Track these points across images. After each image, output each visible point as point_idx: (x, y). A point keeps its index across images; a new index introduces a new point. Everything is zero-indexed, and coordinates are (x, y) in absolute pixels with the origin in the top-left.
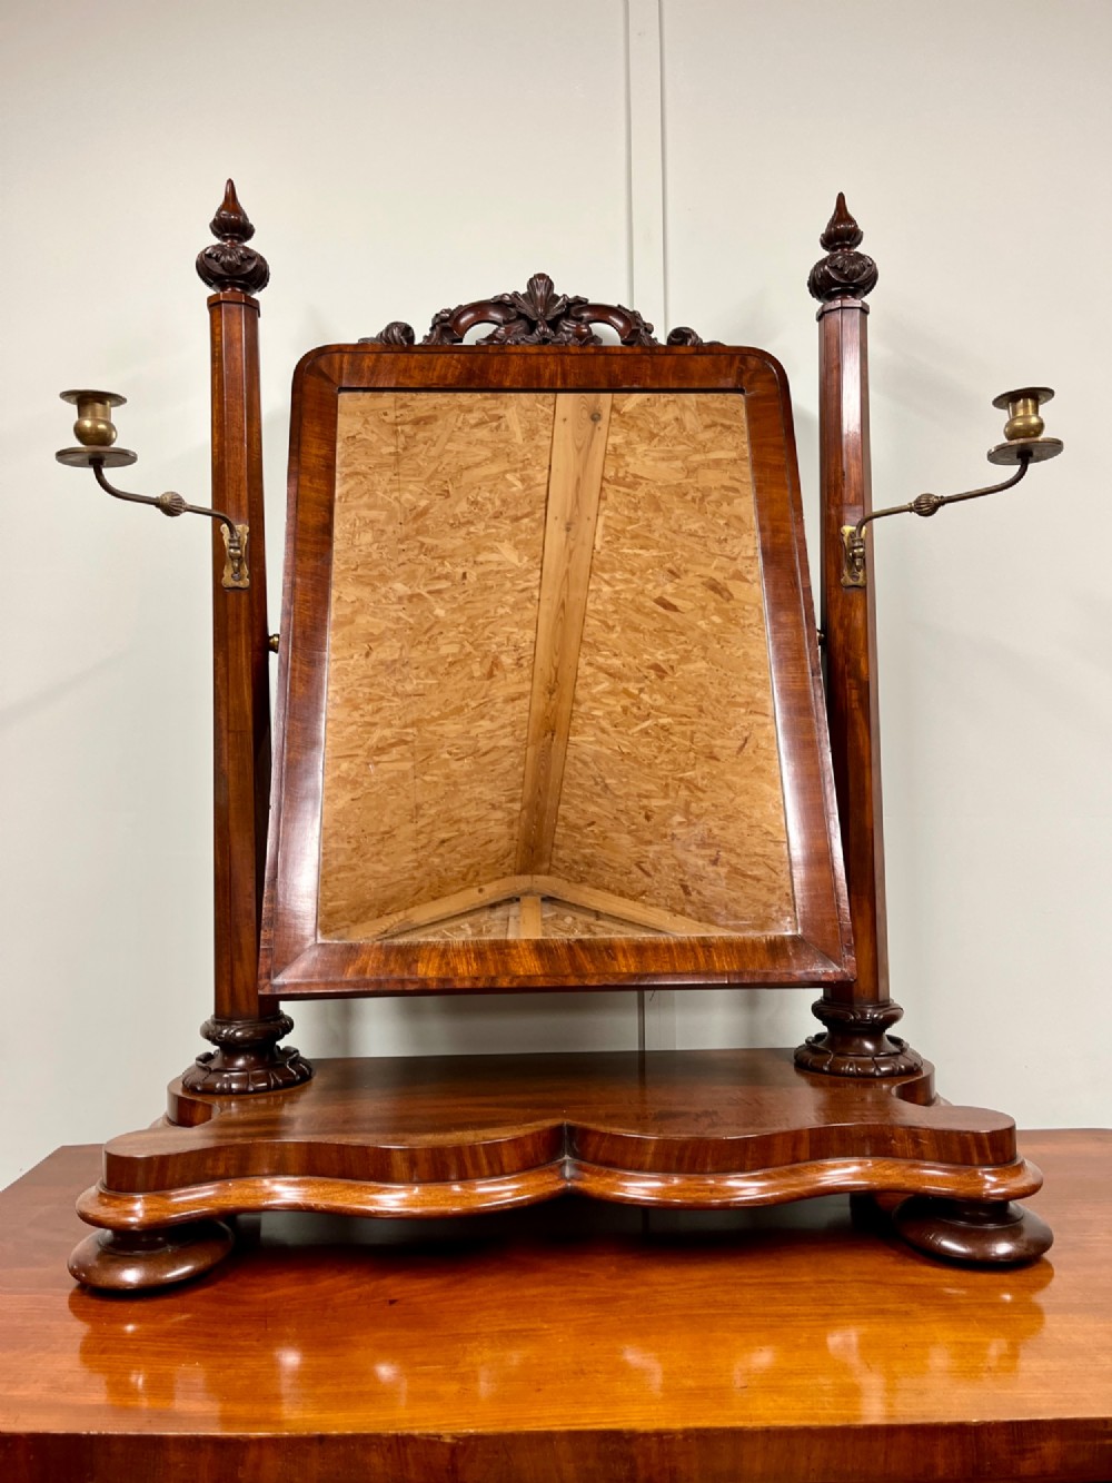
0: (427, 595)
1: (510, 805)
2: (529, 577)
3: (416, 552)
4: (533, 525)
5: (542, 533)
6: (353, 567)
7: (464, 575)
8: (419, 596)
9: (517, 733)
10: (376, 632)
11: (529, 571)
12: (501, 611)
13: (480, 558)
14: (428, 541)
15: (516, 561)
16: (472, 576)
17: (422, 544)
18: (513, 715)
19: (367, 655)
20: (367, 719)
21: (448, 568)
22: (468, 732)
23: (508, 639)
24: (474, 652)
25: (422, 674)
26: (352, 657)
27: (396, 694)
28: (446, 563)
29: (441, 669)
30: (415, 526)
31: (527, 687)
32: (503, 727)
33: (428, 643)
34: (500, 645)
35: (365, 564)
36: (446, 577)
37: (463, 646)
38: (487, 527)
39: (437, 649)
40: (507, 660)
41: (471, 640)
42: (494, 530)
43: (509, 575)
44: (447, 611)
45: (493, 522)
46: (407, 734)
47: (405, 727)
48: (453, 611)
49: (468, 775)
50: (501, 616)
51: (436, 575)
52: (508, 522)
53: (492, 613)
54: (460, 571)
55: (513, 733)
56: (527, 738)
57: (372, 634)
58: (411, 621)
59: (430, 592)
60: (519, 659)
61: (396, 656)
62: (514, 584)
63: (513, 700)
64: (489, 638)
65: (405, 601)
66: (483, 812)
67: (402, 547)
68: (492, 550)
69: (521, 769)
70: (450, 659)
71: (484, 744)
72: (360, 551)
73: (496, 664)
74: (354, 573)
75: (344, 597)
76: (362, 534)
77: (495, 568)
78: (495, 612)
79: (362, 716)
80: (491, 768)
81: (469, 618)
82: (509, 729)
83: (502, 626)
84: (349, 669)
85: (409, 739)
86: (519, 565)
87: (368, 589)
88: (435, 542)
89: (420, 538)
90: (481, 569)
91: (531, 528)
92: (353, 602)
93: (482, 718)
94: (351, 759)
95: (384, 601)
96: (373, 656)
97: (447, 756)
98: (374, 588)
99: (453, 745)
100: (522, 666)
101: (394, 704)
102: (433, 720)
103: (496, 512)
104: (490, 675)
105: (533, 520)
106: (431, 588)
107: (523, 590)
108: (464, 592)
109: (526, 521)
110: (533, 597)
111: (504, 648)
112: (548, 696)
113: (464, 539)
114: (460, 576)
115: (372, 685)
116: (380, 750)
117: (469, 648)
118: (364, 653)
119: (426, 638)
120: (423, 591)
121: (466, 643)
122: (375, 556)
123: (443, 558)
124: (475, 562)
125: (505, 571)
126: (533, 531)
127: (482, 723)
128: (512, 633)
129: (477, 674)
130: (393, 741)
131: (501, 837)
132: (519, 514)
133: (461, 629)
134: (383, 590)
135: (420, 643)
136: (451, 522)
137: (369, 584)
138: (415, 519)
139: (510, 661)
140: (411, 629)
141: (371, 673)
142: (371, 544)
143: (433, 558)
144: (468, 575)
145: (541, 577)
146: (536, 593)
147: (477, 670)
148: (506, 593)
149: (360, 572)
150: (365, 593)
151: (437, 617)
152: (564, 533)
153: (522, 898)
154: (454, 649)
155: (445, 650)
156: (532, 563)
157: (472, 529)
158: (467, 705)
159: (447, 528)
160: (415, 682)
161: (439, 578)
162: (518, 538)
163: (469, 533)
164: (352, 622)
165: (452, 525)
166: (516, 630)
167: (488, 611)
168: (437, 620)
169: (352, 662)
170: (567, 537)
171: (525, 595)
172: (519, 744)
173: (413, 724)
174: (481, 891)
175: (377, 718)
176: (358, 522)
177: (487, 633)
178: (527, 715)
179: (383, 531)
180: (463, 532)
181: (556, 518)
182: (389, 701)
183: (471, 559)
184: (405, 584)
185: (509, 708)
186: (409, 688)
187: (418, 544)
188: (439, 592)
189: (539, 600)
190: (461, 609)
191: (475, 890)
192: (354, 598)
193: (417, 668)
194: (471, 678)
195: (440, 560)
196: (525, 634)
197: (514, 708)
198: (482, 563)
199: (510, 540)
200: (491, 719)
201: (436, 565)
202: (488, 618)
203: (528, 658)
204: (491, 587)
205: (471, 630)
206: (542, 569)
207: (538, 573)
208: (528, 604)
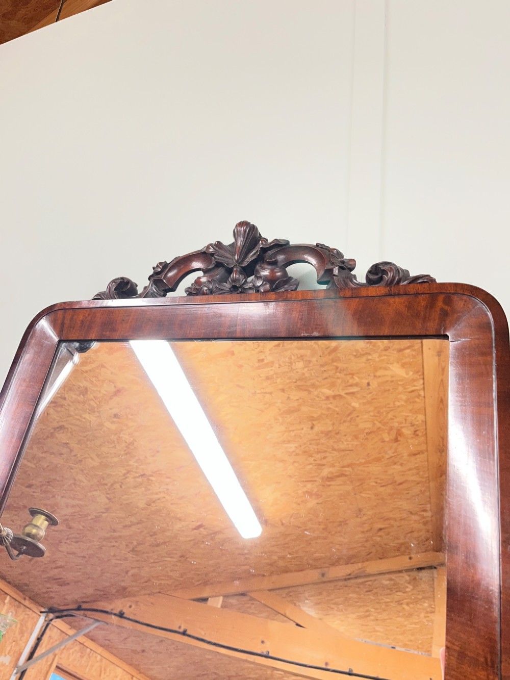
0: (345, 396)
1: (422, 513)
2: (415, 383)
3: (334, 372)
4: (414, 353)
5: (421, 357)
6: (294, 381)
7: (368, 384)
8: (340, 396)
9: (421, 473)
10: (315, 415)
11: (414, 380)
12: (397, 404)
13: (378, 374)
14: (340, 365)
15: (405, 375)
16: (374, 384)
17: (337, 368)
18: (416, 463)
19: (312, 428)
20: (319, 462)
21: (357, 379)
22: (386, 472)
23: (406, 420)
24: (382, 427)
25: (349, 439)
26: (302, 429)
27: (334, 449)
28: (354, 377)
29: (362, 436)
30: (331, 357)
31: (424, 447)
32: (410, 470)
33: (350, 422)
34: (400, 423)
35: (300, 379)
36: (357, 385)
37: (374, 424)
38: (380, 356)
39: (357, 425)
40: (407, 432)
41: (379, 420)
42: (385, 357)
43: (400, 383)
44: (360, 404)
45: (384, 353)
46: (346, 471)
47: (344, 467)
48: (364, 404)
49: (390, 495)
50: (399, 407)
51: (349, 384)
52: (395, 352)
53: (392, 405)
54: (366, 381)
55: (418, 473)
56: (428, 477)
57: (313, 417)
58: (337, 409)
59: (346, 394)
60: (415, 431)
61: (330, 428)
62: (405, 388)
63: (415, 455)
64: (392, 419)
65: (331, 399)
66: (405, 516)
67: (323, 369)
68: (386, 369)
69: (427, 494)
70: (366, 431)
71: (399, 479)
72: (297, 372)
73: (399, 433)
74: (296, 384)
75: (292, 397)
76: (297, 363)
77: (389, 379)
78: (394, 404)
79: (315, 460)
80: (407, 492)
81: (376, 408)
82: (415, 471)
83: (400, 412)
84: (302, 435)
85: (347, 473)
86: (406, 376)
87: (306, 393)
88: (345, 366)
89: (335, 364)
90: (380, 380)
91: (412, 355)
92: (298, 400)
93: (395, 464)
94: (312, 483)
95: (317, 399)
96: (316, 429)
97: (374, 484)
98: (310, 392)
99: (377, 478)
100: (417, 435)
101: (333, 455)
102: (360, 464)
103: (385, 347)
104: (396, 440)
105: (414, 350)
106: (347, 391)
107: (413, 391)
108: (370, 393)
109: (408, 351)
110: (419, 395)
111: (403, 425)
112: (439, 454)
113: (365, 363)
114: (366, 384)
115: (318, 444)
116: (330, 479)
117: (379, 425)
118: (310, 427)
119: (349, 419)
120: (342, 393)
121: (376, 422)
122: (307, 375)
123: (353, 374)
124: (375, 376)
125: (397, 381)
126: (414, 357)
127: (395, 467)
128: (408, 416)
129: (387, 439)
130: (337, 474)
131: (420, 530)
132: (402, 347)
133: (372, 414)
134: (316, 393)
135: (344, 422)
136: (355, 354)
137: (306, 390)
138: (330, 353)
139: (409, 432)
140: (337, 414)
141: (316, 437)
142: (303, 369)
143: (345, 375)
144: (371, 384)
145: (424, 384)
146: (422, 393)
147: (386, 437)
148: (400, 394)
149: (299, 383)
150: (304, 394)
151: (353, 407)
152: (436, 359)
153: (438, 567)
154: (369, 425)
155: (362, 426)
156: (417, 376)
157: (370, 357)
158: (383, 457)
159: (353, 358)
160: (345, 443)
161: (351, 386)
162: (404, 361)
163: (368, 360)
164: (299, 410)
165: (355, 356)
166: (410, 414)
167: (389, 404)
168: (354, 409)
169: (303, 432)
170: (439, 360)
171: (413, 395)
172: (424, 480)
173: (348, 466)
174: (410, 558)
175: (324, 462)
176: (293, 357)
177: (390, 416)
178: (426, 463)
179: (310, 361)
180: (364, 359)
181: (429, 349)
182: (330, 453)
183: (372, 375)
184: (330, 390)
185: (413, 459)
186: (342, 446)
187: (334, 367)
188: (353, 393)
189: (424, 397)
190: (369, 403)
191: (407, 557)
192: (298, 398)
193: (345, 435)
194: (383, 441)
195: (350, 376)
196: (417, 417)
197: (416, 459)
198: (380, 377)
199: (398, 362)
200: (401, 465)
201: (348, 378)
202: (389, 408)
203: (422, 431)
204: (389, 390)
205: (378, 415)
206: (423, 379)
207: (421, 382)
208: (417, 400)
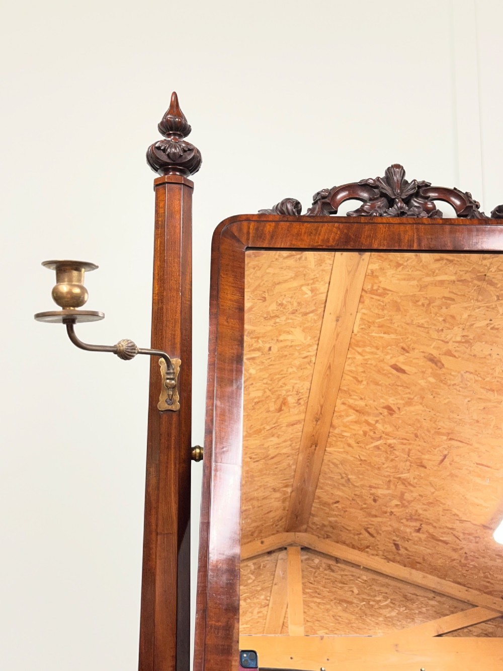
1: (284, 489)
2: (310, 349)
4: (316, 318)
5: (320, 323)
7: (270, 349)
9: (293, 445)
11: (310, 346)
12: (290, 370)
13: (281, 338)
15: (303, 340)
16: (275, 349)
18: (292, 434)
21: (260, 344)
22: (263, 445)
23: (293, 387)
24: (271, 396)
28: (259, 341)
31: (302, 417)
32: (285, 441)
34: (288, 391)
36: (259, 349)
37: (265, 392)
38: (287, 319)
39: (248, 394)
40: (291, 400)
41: (270, 388)
42: (291, 321)
43: (297, 348)
44: (257, 370)
45: (291, 316)
48: (261, 370)
49: (260, 471)
50: (290, 374)
51: (252, 348)
52: (300, 316)
53: (285, 372)
54: (268, 346)
55: (291, 445)
56: (299, 448)
59: (247, 359)
60: (299, 400)
62: (300, 354)
63: (293, 425)
64: (281, 387)
66: (268, 493)
68: (288, 333)
69: (294, 467)
70: (256, 400)
71: (272, 452)
73: (284, 403)
77: (289, 344)
78: (287, 371)
80: (276, 466)
81: (270, 375)
82: (289, 443)
83: (290, 379)
86: (304, 342)
88: (254, 328)
90: (282, 344)
91: (314, 319)
93: (273, 436)
97: (249, 460)
100: (300, 404)
103: (294, 310)
104: (280, 410)
105: (316, 315)
107: (305, 357)
108: (269, 359)
109: (311, 315)
110: (311, 361)
111: (290, 393)
112: (315, 423)
113: (272, 326)
114: (267, 349)
117: (268, 393)
121: (267, 390)
123: (258, 338)
124: (277, 340)
125: (295, 346)
126: (315, 321)
127: (272, 439)
128: (296, 383)
129: (272, 409)
131: (277, 509)
132: (308, 311)
133: (265, 381)
136: (265, 316)
139: (293, 401)
144: (272, 348)
145: (317, 349)
146: (313, 359)
147: (272, 407)
148: (295, 359)
152: (335, 323)
153: (288, 548)
154: (260, 394)
155: (253, 394)
156: (313, 341)
157: (278, 320)
158: (264, 428)
159: (262, 320)
161: (254, 350)
162: (305, 325)
163: (275, 323)
165: (265, 318)
166: (298, 382)
167: (282, 371)
170: (336, 325)
171: (305, 360)
172: (294, 452)
174: (262, 542)
177: (281, 383)
178: (300, 434)
180: (272, 322)
181: (330, 313)
183: (275, 338)
185: (290, 430)
188: (253, 359)
189: (315, 363)
190: (265, 369)
191: (259, 542)
194: (268, 411)
195: (256, 340)
196: (304, 384)
197: (293, 430)
198: (281, 341)
199: (301, 327)
200: (278, 437)
201: (254, 342)
202: (282, 374)
203: (305, 399)
204: (286, 356)
205: (271, 382)
206: (318, 344)
207: (316, 347)
208: (308, 366)
